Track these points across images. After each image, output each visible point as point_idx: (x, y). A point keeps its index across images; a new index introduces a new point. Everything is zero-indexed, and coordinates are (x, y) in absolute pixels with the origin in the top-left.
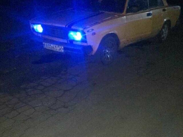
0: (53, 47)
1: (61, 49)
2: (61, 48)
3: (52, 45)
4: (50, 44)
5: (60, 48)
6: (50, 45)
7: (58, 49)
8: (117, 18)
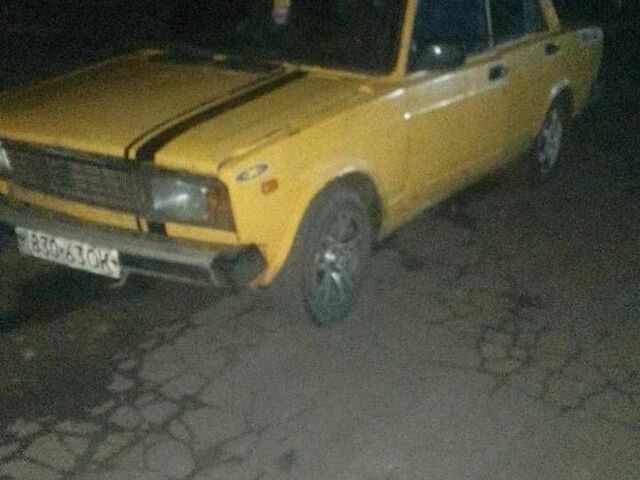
0: (69, 253)
1: (104, 262)
2: (106, 256)
3: (60, 242)
4: (50, 238)
5: (103, 257)
6: (53, 241)
7: (93, 263)
8: (368, 98)
